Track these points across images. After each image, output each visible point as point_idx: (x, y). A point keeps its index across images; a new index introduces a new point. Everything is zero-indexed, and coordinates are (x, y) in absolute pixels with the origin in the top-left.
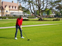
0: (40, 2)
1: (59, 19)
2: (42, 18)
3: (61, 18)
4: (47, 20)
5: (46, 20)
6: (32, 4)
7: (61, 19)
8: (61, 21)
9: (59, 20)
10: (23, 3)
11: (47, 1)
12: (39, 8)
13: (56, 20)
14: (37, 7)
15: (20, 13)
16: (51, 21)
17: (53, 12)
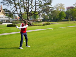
2: (32, 23)
5: (36, 25)
8: (51, 25)
13: (47, 24)
14: (25, 10)
15: (2, 18)
16: (41, 25)
17: (40, 16)
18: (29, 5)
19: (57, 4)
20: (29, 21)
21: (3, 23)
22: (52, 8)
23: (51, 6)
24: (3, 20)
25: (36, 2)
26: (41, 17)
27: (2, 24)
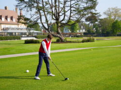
0: (57, 9)
1: (93, 39)
2: (63, 38)
3: (95, 36)
4: (73, 40)
5: (70, 42)
6: (44, 11)
7: (95, 38)
8: (96, 42)
9: (93, 41)
10: (26, 10)
11: (71, 7)
12: (57, 19)
13: (88, 41)
14: (54, 17)
15: (22, 29)
16: (78, 42)
17: (81, 27)
18: (60, 10)
19: (109, 8)
20: (59, 35)
21: (22, 37)
22: (97, 14)
23: (96, 11)
24: (22, 34)
25: (71, 5)
26: (83, 29)
27: (20, 39)
